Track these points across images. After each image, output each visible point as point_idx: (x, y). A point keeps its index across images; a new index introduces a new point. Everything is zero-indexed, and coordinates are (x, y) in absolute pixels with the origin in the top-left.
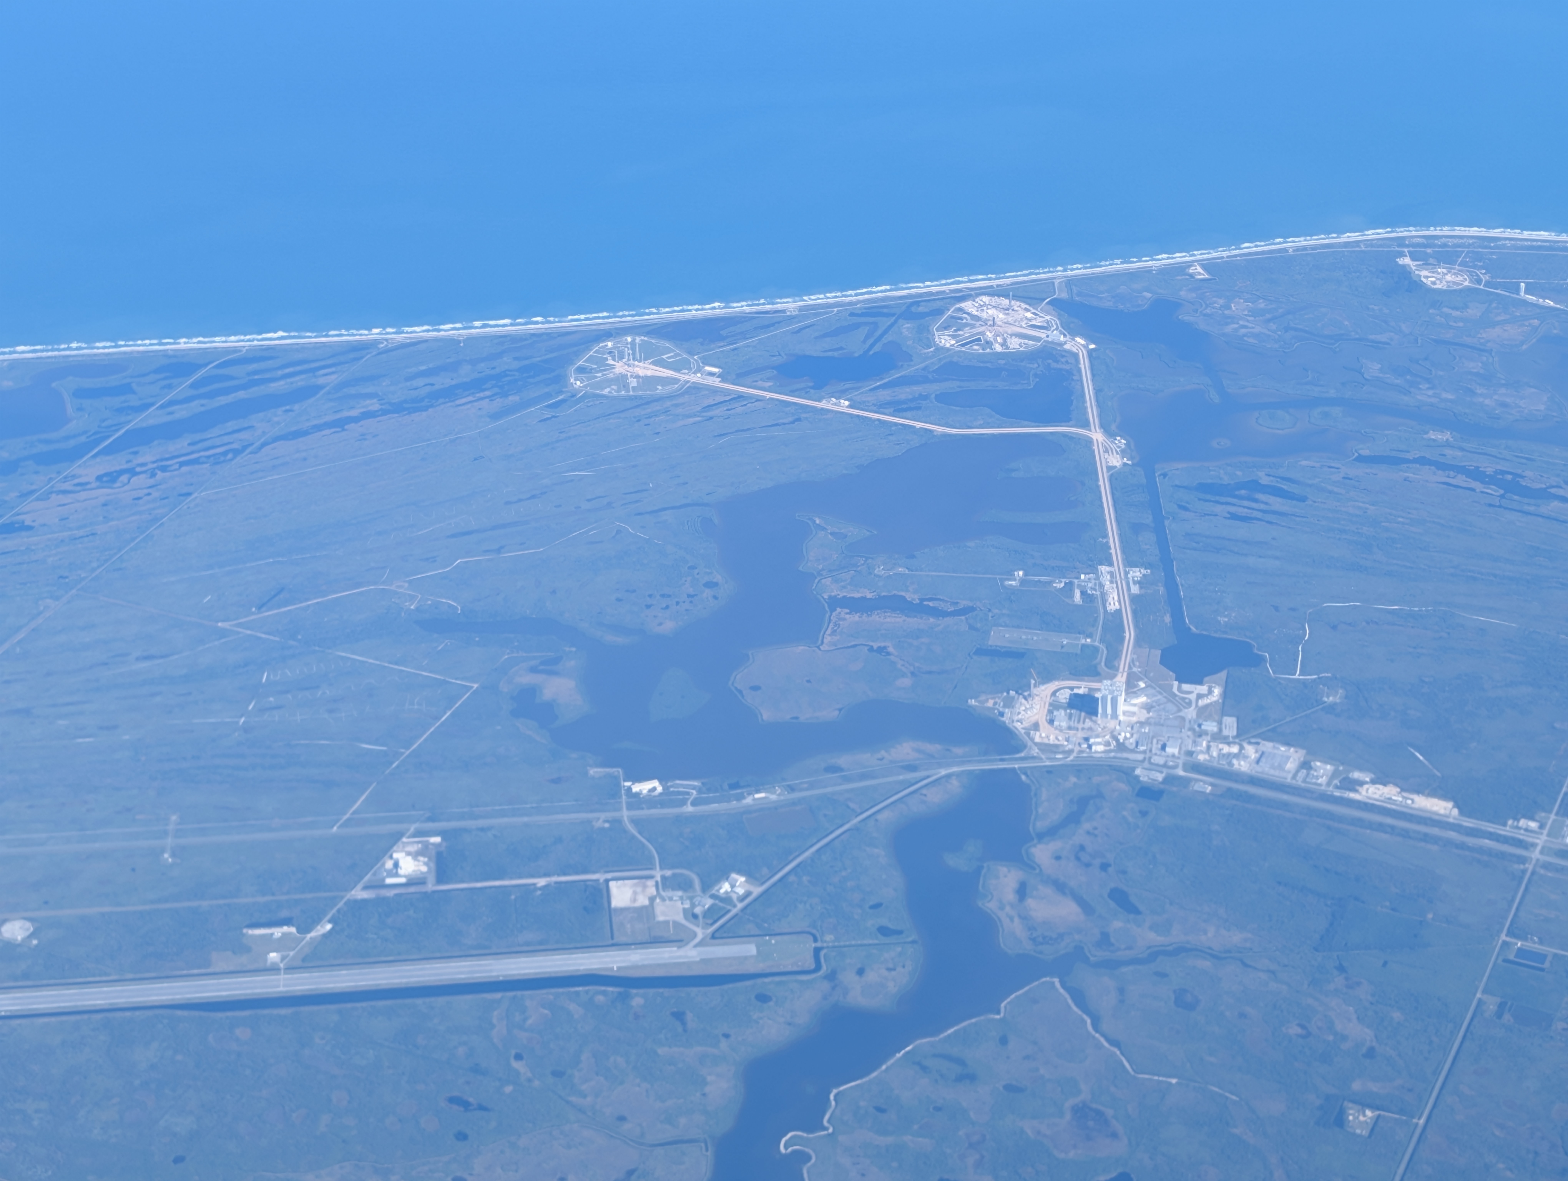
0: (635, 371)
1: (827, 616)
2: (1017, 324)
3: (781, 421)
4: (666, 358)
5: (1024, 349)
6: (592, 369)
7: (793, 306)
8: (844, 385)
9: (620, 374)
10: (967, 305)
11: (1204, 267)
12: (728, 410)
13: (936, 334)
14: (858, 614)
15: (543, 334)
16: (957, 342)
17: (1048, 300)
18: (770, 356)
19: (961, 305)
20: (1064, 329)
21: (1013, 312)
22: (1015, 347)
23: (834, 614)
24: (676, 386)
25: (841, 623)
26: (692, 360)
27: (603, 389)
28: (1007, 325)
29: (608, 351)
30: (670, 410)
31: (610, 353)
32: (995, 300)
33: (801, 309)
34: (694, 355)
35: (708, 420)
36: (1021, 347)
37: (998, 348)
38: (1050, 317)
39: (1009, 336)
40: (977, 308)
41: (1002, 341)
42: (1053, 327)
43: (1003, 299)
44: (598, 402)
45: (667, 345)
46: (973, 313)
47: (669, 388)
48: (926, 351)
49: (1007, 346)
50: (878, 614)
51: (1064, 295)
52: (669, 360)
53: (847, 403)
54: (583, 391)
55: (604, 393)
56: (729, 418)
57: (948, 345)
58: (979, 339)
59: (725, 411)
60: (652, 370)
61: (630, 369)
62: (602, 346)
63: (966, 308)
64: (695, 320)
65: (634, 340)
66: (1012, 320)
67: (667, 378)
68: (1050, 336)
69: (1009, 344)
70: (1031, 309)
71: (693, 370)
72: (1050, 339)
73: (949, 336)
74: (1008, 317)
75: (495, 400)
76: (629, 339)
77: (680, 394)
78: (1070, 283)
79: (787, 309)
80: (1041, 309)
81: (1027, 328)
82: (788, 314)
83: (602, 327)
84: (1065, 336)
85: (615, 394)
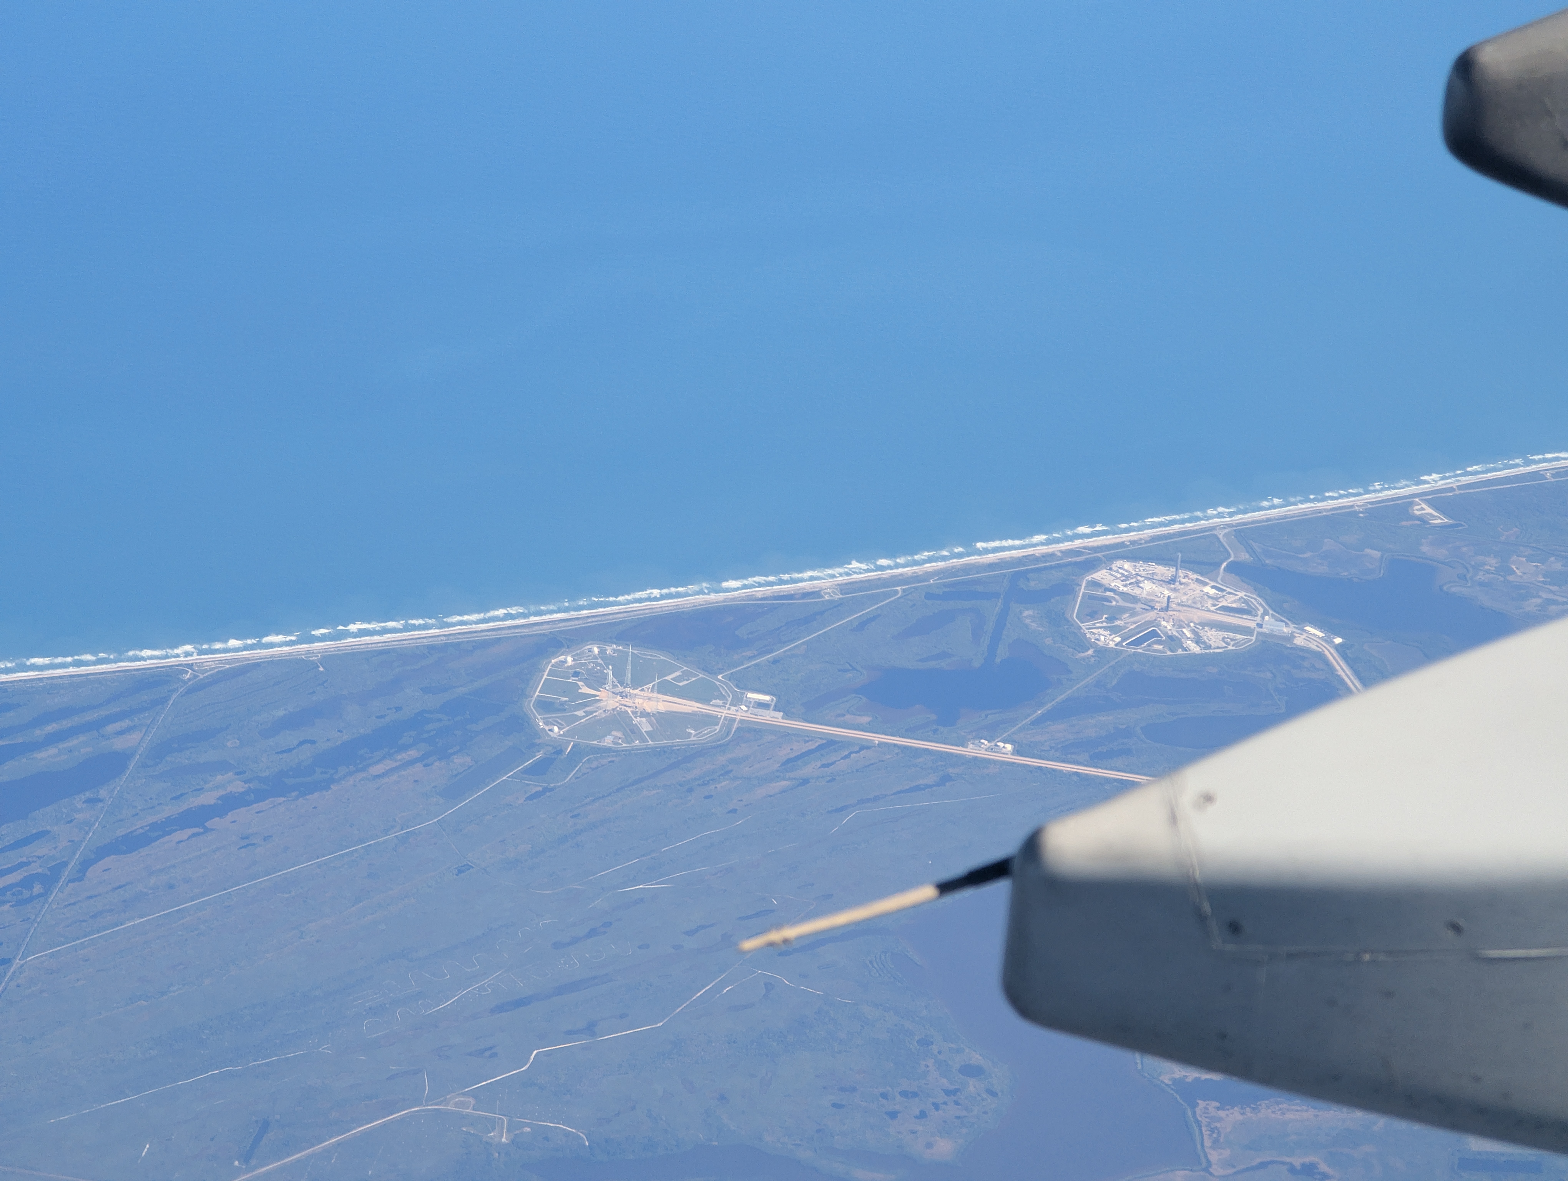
0: (637, 705)
1: (1189, 1113)
2: (1199, 606)
3: (921, 782)
4: (671, 679)
5: (1234, 648)
6: (563, 704)
7: (827, 584)
8: (986, 716)
9: (613, 710)
10: (1104, 577)
11: (1430, 503)
12: (823, 766)
13: (1083, 628)
14: (1236, 1108)
15: (446, 646)
16: (1123, 640)
17: (1225, 564)
18: (839, 670)
19: (1092, 576)
20: (1278, 613)
21: (1182, 587)
22: (1220, 646)
23: (1197, 1110)
24: (718, 728)
25: (1218, 1125)
26: (718, 683)
27: (601, 737)
28: (1185, 608)
29: (572, 671)
30: (731, 771)
31: (576, 674)
32: (1142, 568)
33: (844, 588)
34: (716, 674)
35: (801, 785)
36: (1228, 644)
37: (1195, 649)
38: (1244, 593)
39: (1201, 628)
40: (1122, 581)
41: (1193, 636)
42: (1258, 610)
43: (1154, 564)
44: (604, 761)
45: (662, 658)
46: (1121, 589)
47: (708, 734)
48: (1082, 655)
49: (1205, 643)
50: (1268, 1107)
51: (1244, 556)
52: (681, 684)
53: (1009, 747)
54: (569, 742)
55: (605, 744)
56: (833, 780)
57: (1112, 645)
58: (1154, 634)
59: (820, 767)
60: (663, 701)
61: (627, 701)
62: (556, 663)
63: (1104, 582)
64: (683, 612)
65: (602, 652)
66: (1187, 599)
67: (694, 714)
68: (1264, 626)
69: (1207, 641)
70: (1207, 580)
71: (730, 699)
72: (1264, 630)
73: (1105, 628)
74: (1178, 594)
75: (432, 764)
76: (596, 650)
77: (730, 741)
78: (1242, 534)
79: (820, 591)
80: (1222, 580)
81: (1218, 612)
82: (827, 597)
83: (537, 630)
84: (1287, 624)
85: (624, 745)
